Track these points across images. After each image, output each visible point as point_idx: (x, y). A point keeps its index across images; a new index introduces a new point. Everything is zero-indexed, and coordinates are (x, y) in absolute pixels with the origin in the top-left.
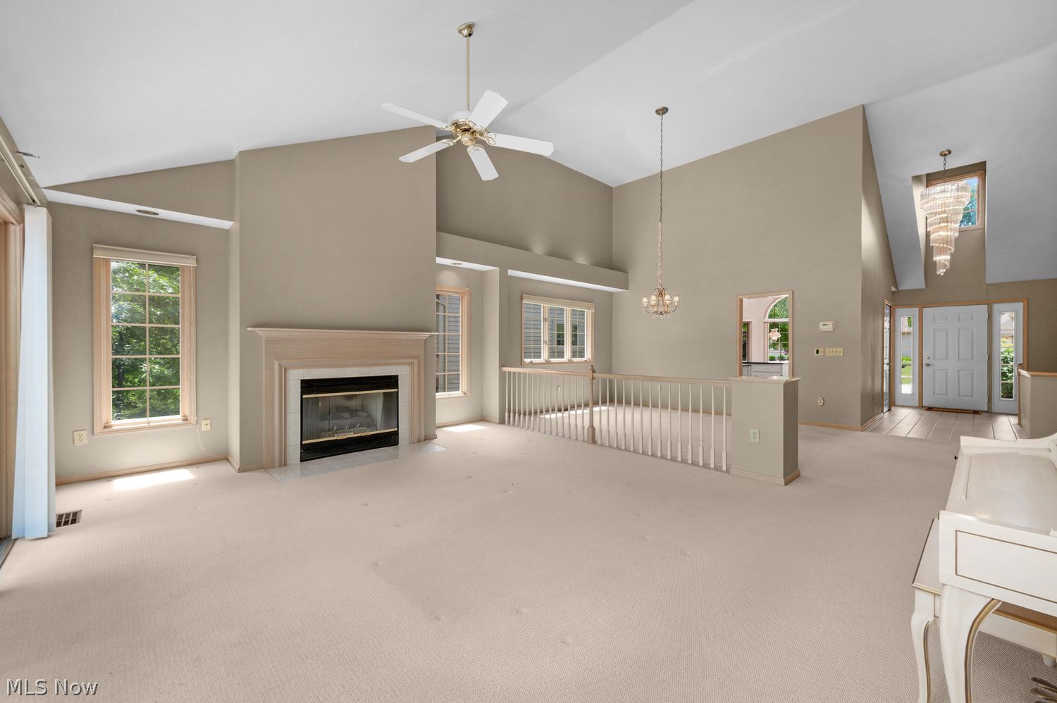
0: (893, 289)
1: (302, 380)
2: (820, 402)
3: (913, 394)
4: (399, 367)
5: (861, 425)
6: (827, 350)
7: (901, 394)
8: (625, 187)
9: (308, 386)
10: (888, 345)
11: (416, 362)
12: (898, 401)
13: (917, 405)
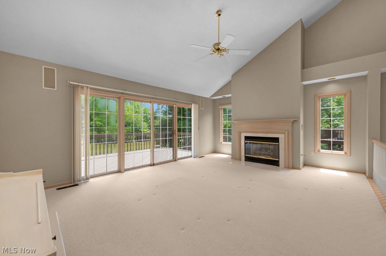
1: (245, 136)
4: (279, 134)
9: (247, 138)
11: (286, 133)
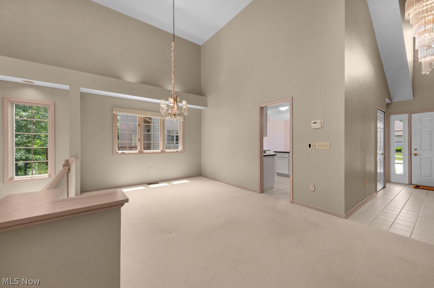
0: (387, 101)
2: (312, 188)
3: (404, 175)
5: (345, 214)
6: (317, 144)
7: (395, 174)
8: (207, 42)
10: (382, 140)
12: (393, 179)
13: (407, 182)
